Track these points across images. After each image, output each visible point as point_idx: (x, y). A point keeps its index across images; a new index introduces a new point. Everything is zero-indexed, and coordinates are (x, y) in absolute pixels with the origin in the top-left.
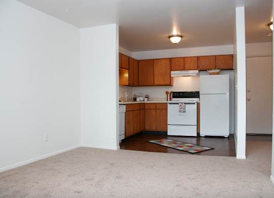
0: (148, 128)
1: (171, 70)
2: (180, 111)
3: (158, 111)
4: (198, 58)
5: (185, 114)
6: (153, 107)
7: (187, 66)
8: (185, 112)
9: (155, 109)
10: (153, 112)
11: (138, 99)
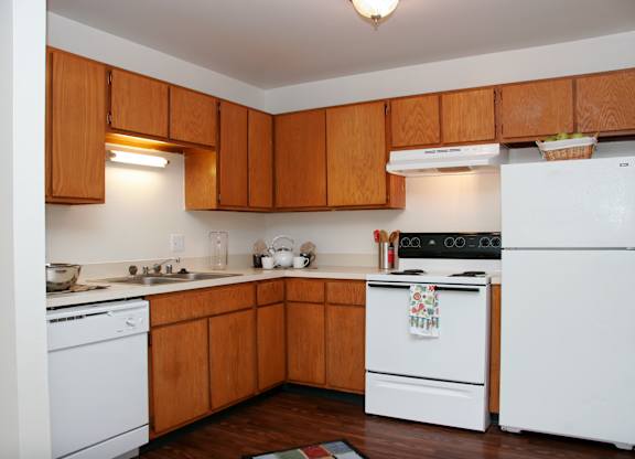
0: (296, 374)
1: (391, 146)
2: (414, 321)
3: (333, 311)
4: (498, 91)
5: (434, 331)
6: (317, 295)
7: (451, 128)
8: (434, 323)
9: (324, 303)
10: (315, 315)
11: (267, 262)
